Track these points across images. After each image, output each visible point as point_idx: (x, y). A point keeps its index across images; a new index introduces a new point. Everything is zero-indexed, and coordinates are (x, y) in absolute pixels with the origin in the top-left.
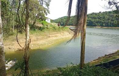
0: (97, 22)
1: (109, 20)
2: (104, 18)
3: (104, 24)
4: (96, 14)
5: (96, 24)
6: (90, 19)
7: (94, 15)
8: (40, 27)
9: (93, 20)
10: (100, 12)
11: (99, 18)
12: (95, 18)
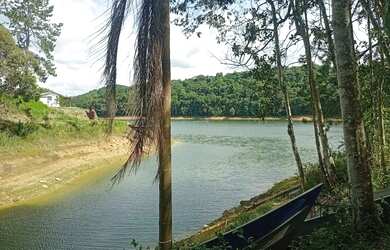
0: (213, 104)
1: (244, 97)
2: (231, 91)
3: (232, 110)
4: (208, 80)
5: (211, 108)
6: (193, 94)
7: (204, 84)
8: (20, 125)
9: (202, 98)
10: (219, 75)
11: (217, 93)
12: (207, 93)
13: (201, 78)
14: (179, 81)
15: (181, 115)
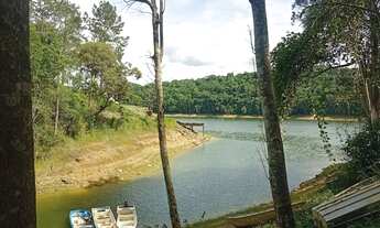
0: (225, 103)
1: (256, 96)
2: (243, 90)
3: (244, 108)
4: (220, 79)
5: (223, 106)
6: (206, 93)
7: (216, 83)
9: (214, 97)
10: (230, 75)
11: (229, 92)
12: (219, 92)
13: (212, 78)
14: (192, 80)
15: (195, 112)
